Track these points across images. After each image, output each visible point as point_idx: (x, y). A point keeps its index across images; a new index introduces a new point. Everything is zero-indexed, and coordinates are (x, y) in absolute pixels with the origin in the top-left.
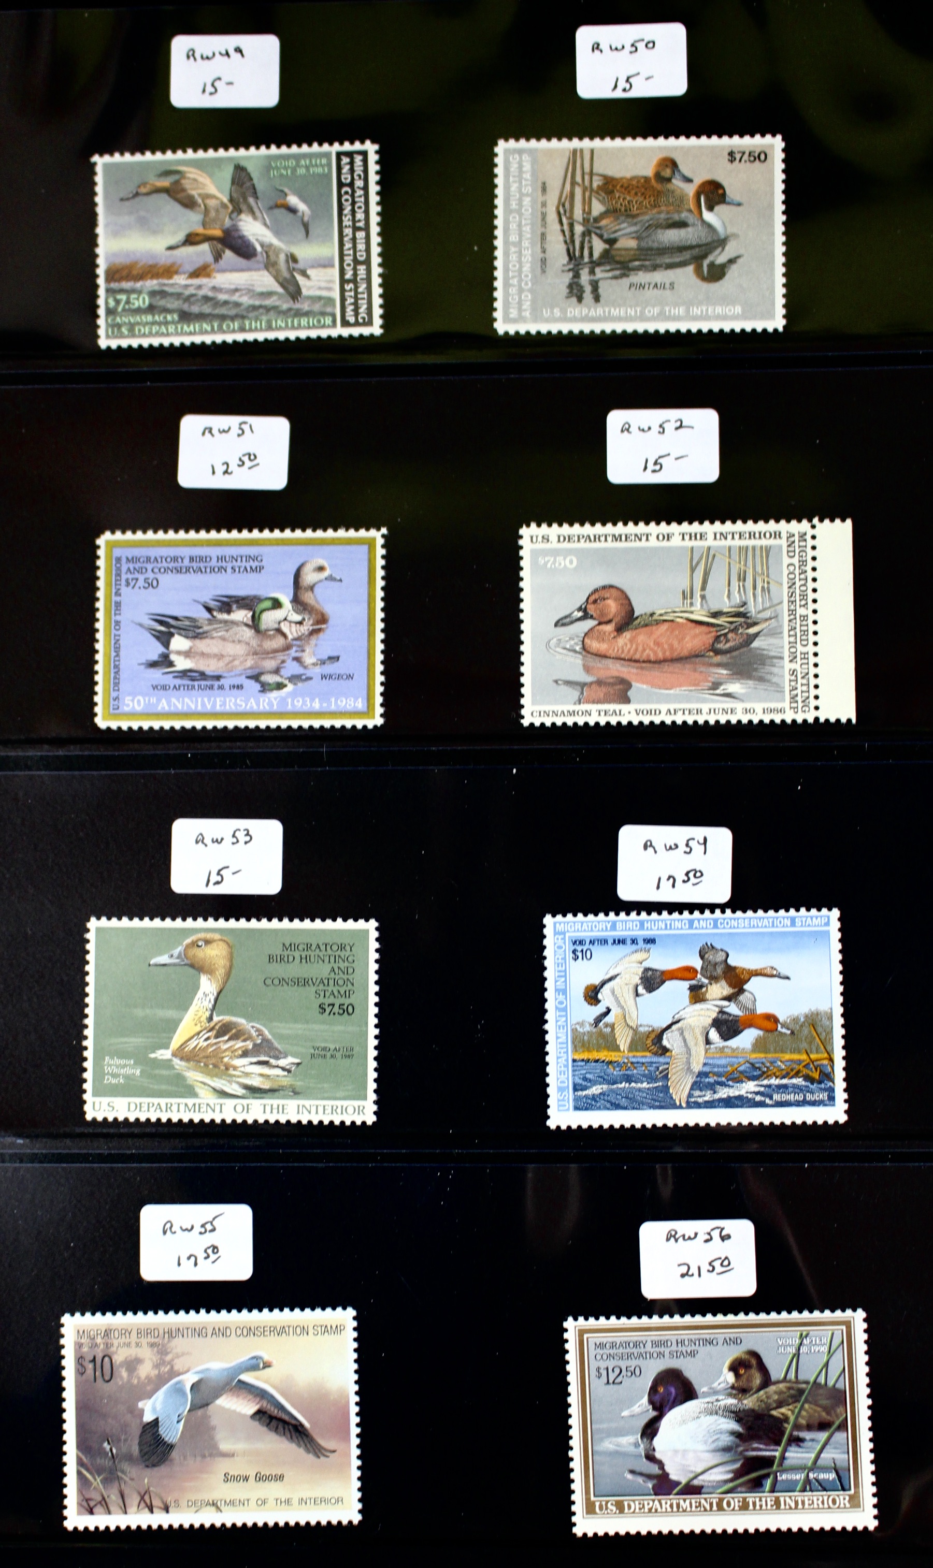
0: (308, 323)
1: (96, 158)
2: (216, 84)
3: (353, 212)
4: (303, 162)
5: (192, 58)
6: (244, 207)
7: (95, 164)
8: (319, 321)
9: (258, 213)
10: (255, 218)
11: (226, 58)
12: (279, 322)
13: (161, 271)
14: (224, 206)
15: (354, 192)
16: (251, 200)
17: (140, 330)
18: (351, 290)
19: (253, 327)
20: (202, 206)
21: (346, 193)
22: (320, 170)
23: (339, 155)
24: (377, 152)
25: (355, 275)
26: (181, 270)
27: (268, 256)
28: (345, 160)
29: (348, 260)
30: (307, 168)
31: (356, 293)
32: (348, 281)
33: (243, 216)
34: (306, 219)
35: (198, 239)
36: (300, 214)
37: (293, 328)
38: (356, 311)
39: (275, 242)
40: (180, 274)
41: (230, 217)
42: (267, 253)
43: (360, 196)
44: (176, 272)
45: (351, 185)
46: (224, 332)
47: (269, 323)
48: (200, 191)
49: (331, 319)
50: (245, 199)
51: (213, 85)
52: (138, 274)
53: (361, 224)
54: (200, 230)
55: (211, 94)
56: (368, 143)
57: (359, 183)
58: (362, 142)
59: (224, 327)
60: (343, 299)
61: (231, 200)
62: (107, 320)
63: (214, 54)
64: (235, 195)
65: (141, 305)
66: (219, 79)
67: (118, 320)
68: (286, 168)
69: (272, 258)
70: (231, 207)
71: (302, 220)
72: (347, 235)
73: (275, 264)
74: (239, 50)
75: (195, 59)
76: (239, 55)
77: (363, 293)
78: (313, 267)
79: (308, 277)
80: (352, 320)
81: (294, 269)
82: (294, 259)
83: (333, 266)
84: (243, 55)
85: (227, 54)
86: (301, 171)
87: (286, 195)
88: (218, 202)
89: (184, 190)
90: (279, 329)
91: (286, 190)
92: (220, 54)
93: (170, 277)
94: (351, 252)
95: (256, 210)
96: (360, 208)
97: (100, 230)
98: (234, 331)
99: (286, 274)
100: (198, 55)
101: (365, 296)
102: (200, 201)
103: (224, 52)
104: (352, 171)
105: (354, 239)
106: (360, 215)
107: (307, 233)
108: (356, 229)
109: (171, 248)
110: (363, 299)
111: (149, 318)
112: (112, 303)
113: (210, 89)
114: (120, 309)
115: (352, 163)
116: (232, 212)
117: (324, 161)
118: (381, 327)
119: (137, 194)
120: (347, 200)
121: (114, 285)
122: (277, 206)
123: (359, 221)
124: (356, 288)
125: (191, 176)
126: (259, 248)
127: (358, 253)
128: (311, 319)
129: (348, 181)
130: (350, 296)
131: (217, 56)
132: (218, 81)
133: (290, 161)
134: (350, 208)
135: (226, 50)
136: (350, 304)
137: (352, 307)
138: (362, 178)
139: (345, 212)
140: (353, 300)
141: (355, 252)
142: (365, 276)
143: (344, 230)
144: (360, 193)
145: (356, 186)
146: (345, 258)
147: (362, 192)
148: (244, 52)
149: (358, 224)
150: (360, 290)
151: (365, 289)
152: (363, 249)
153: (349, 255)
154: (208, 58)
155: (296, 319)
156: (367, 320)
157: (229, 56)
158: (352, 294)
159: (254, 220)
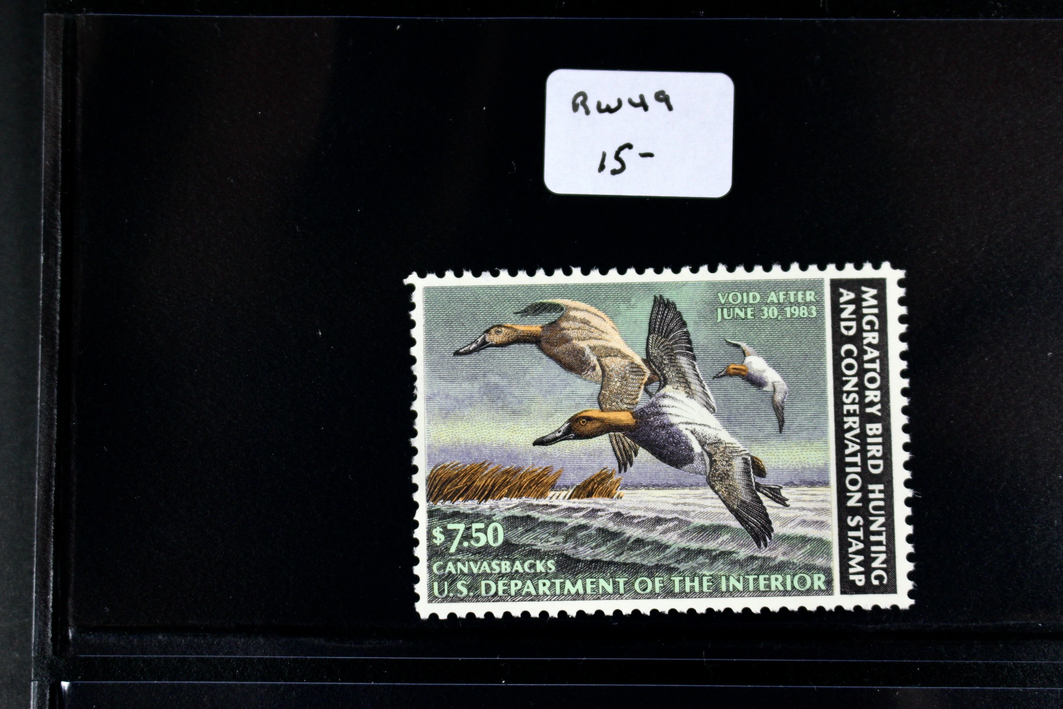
0: (784, 584)
1: (412, 279)
2: (624, 155)
3: (861, 389)
4: (773, 297)
5: (581, 109)
6: (671, 374)
7: (412, 288)
8: (802, 581)
9: (695, 386)
10: (690, 394)
11: (641, 109)
12: (733, 581)
13: (525, 481)
14: (635, 369)
15: (862, 352)
16: (683, 361)
17: (488, 587)
18: (857, 528)
19: (688, 590)
20: (598, 368)
21: (849, 354)
22: (802, 312)
23: (836, 285)
24: (901, 283)
25: (865, 500)
26: (559, 482)
27: (712, 462)
28: (847, 295)
29: (853, 473)
30: (780, 306)
31: (868, 533)
32: (854, 512)
33: (668, 390)
34: (779, 397)
35: (590, 427)
36: (768, 388)
37: (758, 593)
38: (867, 564)
39: (725, 436)
40: (560, 488)
41: (646, 390)
42: (710, 455)
43: (872, 361)
44: (553, 487)
45: (857, 339)
46: (637, 596)
47: (714, 579)
48: (593, 343)
49: (823, 578)
50: (673, 360)
51: (617, 157)
52: (484, 487)
53: (874, 410)
54: (595, 412)
55: (614, 172)
56: (886, 265)
57: (871, 337)
58: (876, 266)
59: (637, 587)
60: (844, 544)
61: (648, 361)
62: (430, 567)
63: (620, 103)
64: (654, 352)
65: (491, 542)
66: (629, 146)
67: (450, 567)
68: (744, 306)
69: (721, 466)
70: (648, 373)
71: (773, 401)
72: (851, 429)
73: (725, 476)
74: (662, 97)
75: (587, 112)
76: (663, 105)
77: (879, 533)
78: (791, 484)
79: (782, 501)
80: (860, 580)
81: (758, 485)
82: (760, 472)
83: (826, 484)
84: (670, 108)
85: (643, 105)
86: (771, 312)
87: (744, 354)
88: (626, 362)
89: (567, 340)
90: (733, 593)
91: (744, 345)
92: (631, 102)
93: (542, 495)
94: (858, 459)
95: (692, 379)
96: (872, 380)
97: (418, 406)
98: (653, 595)
99: (744, 495)
100: (592, 105)
101: (883, 538)
102: (594, 360)
103: (637, 100)
104: (859, 315)
105: (862, 437)
106: (872, 395)
107: (781, 422)
108: (866, 419)
109: (540, 442)
110: (879, 543)
111: (506, 566)
112: (440, 538)
113: (612, 164)
114: (453, 550)
115: (858, 301)
116: (650, 381)
117: (810, 296)
118: (911, 594)
119: (484, 345)
120: (849, 367)
121: (444, 506)
122: (728, 374)
123: (872, 404)
124: (868, 523)
125: (579, 315)
126: (697, 448)
127: (870, 462)
128: (789, 578)
129: (852, 332)
130: (857, 539)
131: (626, 105)
132: (626, 150)
133: (751, 295)
134: (855, 380)
135: (642, 97)
136: (857, 553)
137: (860, 558)
138: (876, 327)
139: (847, 388)
140: (861, 546)
141: (865, 459)
142: (882, 503)
143: (845, 419)
144: (872, 354)
145: (865, 342)
146: (848, 470)
147: (876, 353)
148: (672, 101)
149: (868, 410)
150: (874, 528)
151: (882, 526)
152: (879, 454)
153: (854, 464)
154: (609, 110)
155: (762, 577)
156: (885, 582)
157: (646, 108)
158: (860, 534)
159: (687, 397)
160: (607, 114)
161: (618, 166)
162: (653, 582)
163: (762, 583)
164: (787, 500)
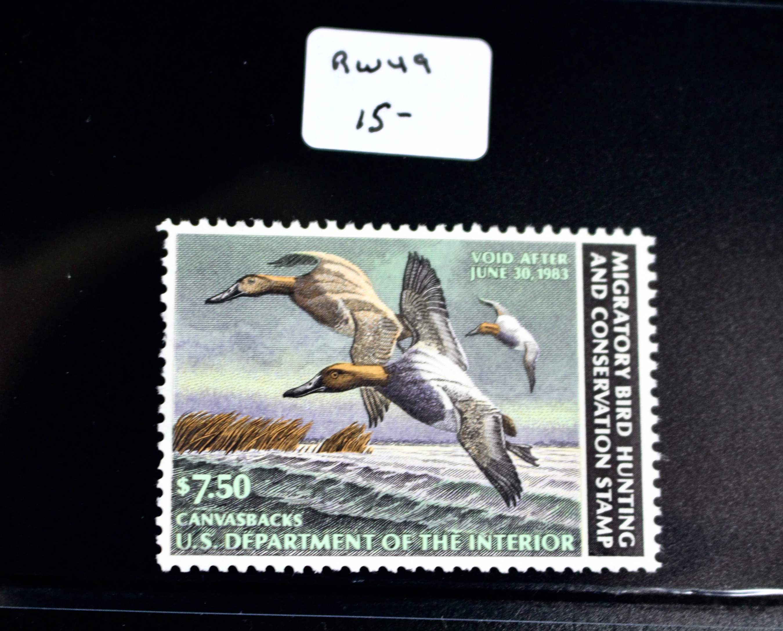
0: (532, 544)
1: (166, 225)
2: (381, 113)
3: (611, 352)
4: (525, 258)
5: (341, 67)
6: (424, 331)
7: (164, 235)
8: (551, 542)
9: (447, 343)
10: (443, 351)
11: (399, 70)
12: (481, 540)
13: (274, 433)
14: (389, 325)
15: (612, 316)
16: (436, 318)
17: (233, 540)
18: (605, 490)
19: (436, 548)
20: (351, 322)
21: (600, 317)
22: (555, 274)
23: (588, 249)
24: (651, 250)
25: (614, 462)
26: (308, 435)
27: (463, 420)
28: (598, 260)
29: (602, 434)
30: (533, 268)
31: (616, 495)
32: (603, 472)
33: (420, 345)
34: (530, 357)
35: (341, 380)
36: (520, 348)
37: (505, 552)
38: (615, 525)
39: (477, 394)
40: (309, 441)
41: (398, 346)
42: (461, 413)
43: (622, 324)
44: (302, 439)
45: (608, 303)
46: (384, 553)
47: (463, 538)
48: (347, 296)
49: (571, 539)
50: (426, 317)
51: (375, 115)
52: (232, 438)
53: (624, 373)
54: (347, 366)
55: (372, 130)
56: (636, 232)
57: (621, 302)
58: (627, 232)
59: (385, 544)
60: (593, 506)
61: (401, 316)
62: (173, 518)
63: (379, 63)
64: (407, 307)
65: (238, 495)
66: (387, 105)
67: (195, 519)
68: (497, 266)
69: (472, 423)
70: (401, 328)
71: (524, 361)
72: (600, 391)
73: (475, 434)
74: (420, 60)
75: (347, 70)
76: (421, 68)
77: (627, 495)
78: (541, 444)
79: (532, 461)
80: (608, 542)
81: (508, 444)
82: (511, 431)
83: (575, 445)
84: (428, 71)
85: (402, 66)
86: (523, 273)
87: (497, 313)
88: (379, 317)
89: (320, 292)
90: (481, 552)
91: (496, 304)
92: (390, 63)
93: (291, 448)
94: (607, 421)
95: (444, 336)
96: (622, 344)
97: (165, 353)
98: (400, 552)
99: (494, 454)
100: (351, 63)
101: (631, 500)
102: (347, 313)
103: (396, 62)
104: (609, 279)
105: (612, 398)
106: (622, 358)
107: (532, 382)
108: (616, 381)
109: (290, 394)
110: (627, 506)
111: (251, 519)
112: (184, 489)
113: (369, 121)
114: (198, 500)
115: (609, 266)
116: (403, 337)
117: (562, 259)
118: (658, 558)
119: (236, 294)
120: (600, 330)
122: (480, 332)
123: (621, 367)
124: (616, 485)
125: (333, 268)
126: (448, 405)
127: (619, 425)
128: (537, 538)
129: (603, 296)
130: (606, 500)
131: (385, 66)
132: (384, 109)
133: (504, 255)
134: (605, 343)
135: (401, 59)
136: (606, 514)
137: (608, 520)
138: (627, 291)
139: (597, 350)
140: (609, 508)
141: (614, 422)
142: (630, 466)
143: (596, 381)
144: (622, 317)
145: (616, 306)
146: (597, 431)
147: (625, 317)
148: (431, 64)
149: (618, 373)
150: (622, 490)
151: (630, 488)
152: (628, 417)
153: (604, 426)
154: (368, 69)
155: (510, 537)
156: (633, 544)
157: (404, 69)
158: (608, 495)
159: (440, 353)
160: (366, 74)
161: (376, 124)
162: (401, 539)
163: (510, 542)
164: (537, 460)
